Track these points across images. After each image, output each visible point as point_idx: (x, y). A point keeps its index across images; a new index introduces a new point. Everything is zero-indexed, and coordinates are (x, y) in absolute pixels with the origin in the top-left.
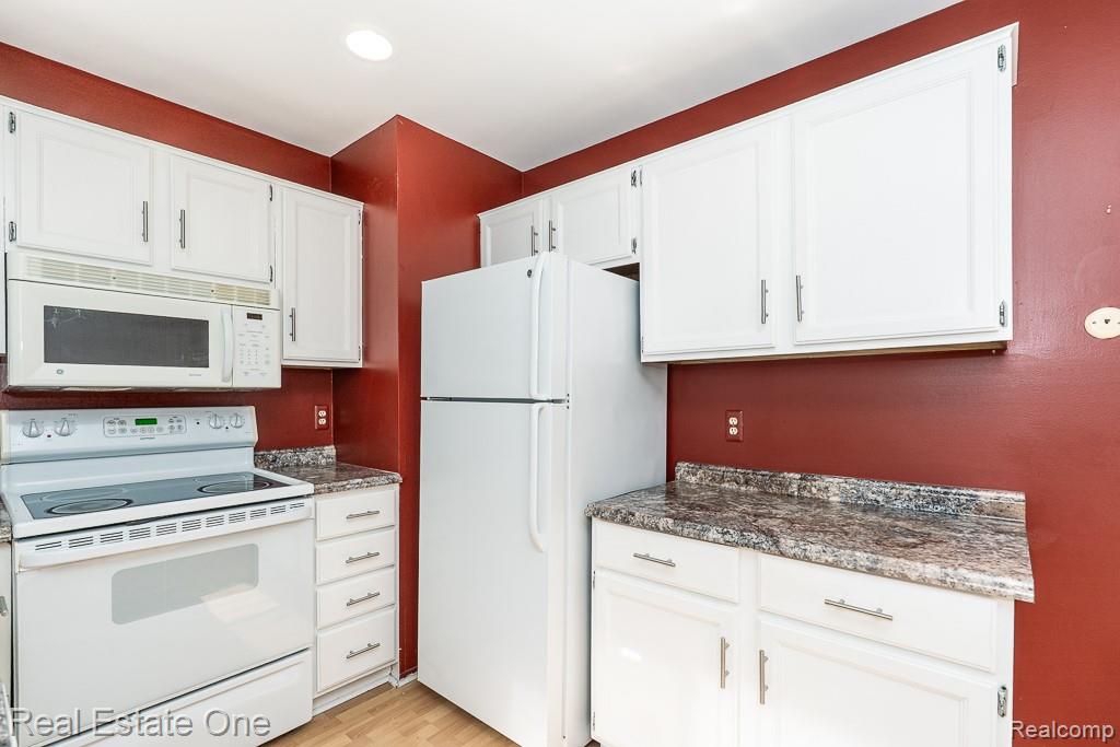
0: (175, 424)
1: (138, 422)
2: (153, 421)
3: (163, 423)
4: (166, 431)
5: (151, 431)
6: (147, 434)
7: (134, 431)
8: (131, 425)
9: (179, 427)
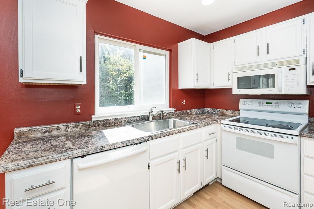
0: (277, 105)
1: (267, 103)
2: (271, 103)
3: (273, 104)
4: (274, 106)
5: (270, 106)
6: (269, 107)
7: (265, 105)
8: (265, 104)
9: (278, 106)
